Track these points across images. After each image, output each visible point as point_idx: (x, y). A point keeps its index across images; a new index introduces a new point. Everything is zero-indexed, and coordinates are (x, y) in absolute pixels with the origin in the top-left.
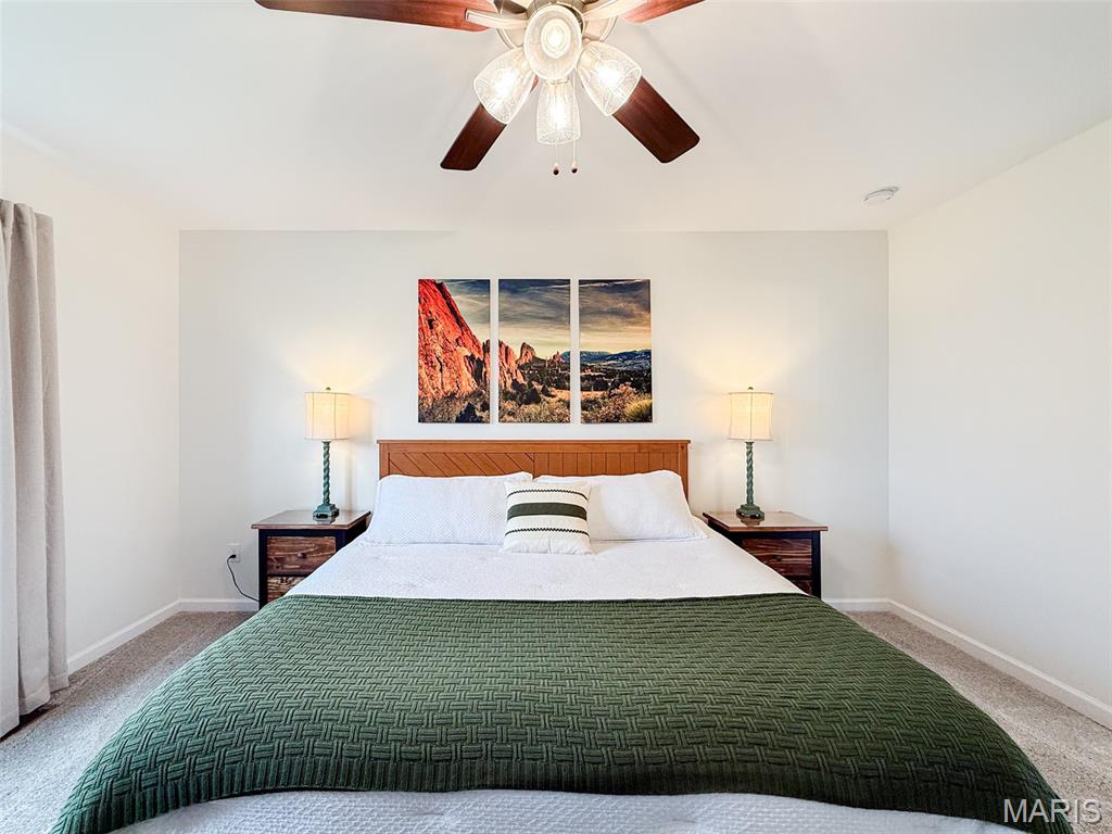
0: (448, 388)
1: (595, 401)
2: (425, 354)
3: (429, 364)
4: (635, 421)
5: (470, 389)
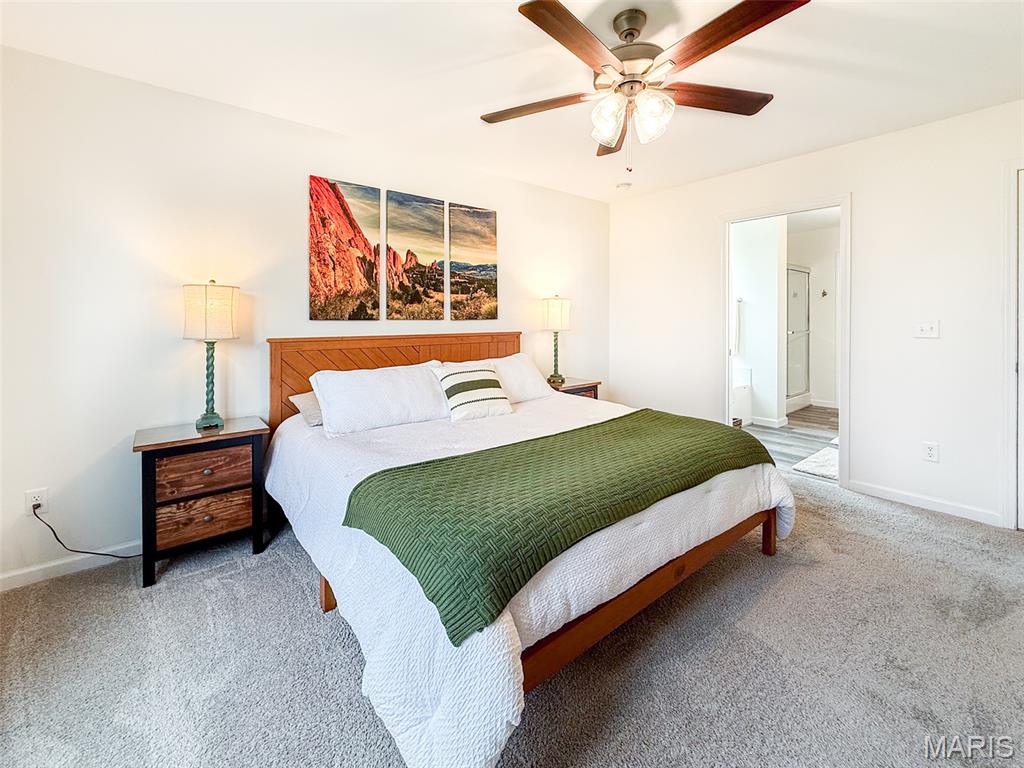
0: (341, 286)
1: (461, 303)
2: (317, 250)
3: (322, 262)
4: (487, 318)
5: (362, 288)
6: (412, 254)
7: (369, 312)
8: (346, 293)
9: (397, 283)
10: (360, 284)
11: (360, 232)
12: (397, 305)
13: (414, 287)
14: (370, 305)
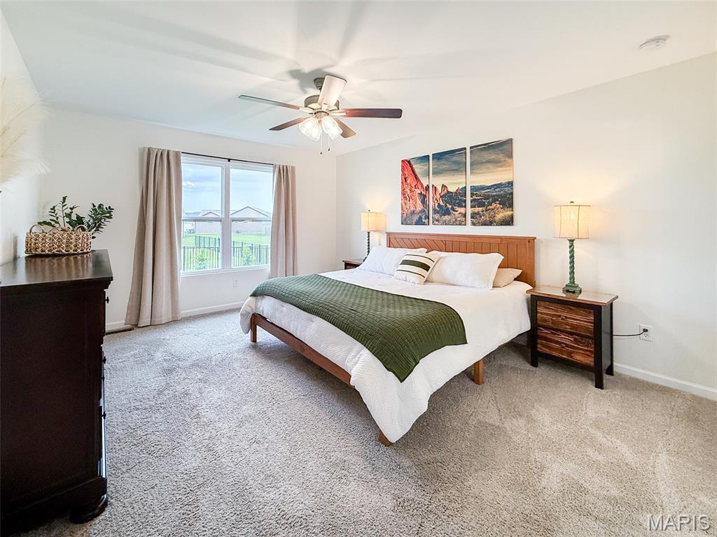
0: (412, 209)
1: (478, 213)
2: (404, 193)
3: (405, 198)
4: (501, 225)
5: (420, 209)
6: (445, 186)
7: (423, 221)
8: (414, 211)
9: (437, 204)
10: (420, 207)
11: (419, 180)
12: (437, 216)
13: (446, 206)
14: (423, 217)
